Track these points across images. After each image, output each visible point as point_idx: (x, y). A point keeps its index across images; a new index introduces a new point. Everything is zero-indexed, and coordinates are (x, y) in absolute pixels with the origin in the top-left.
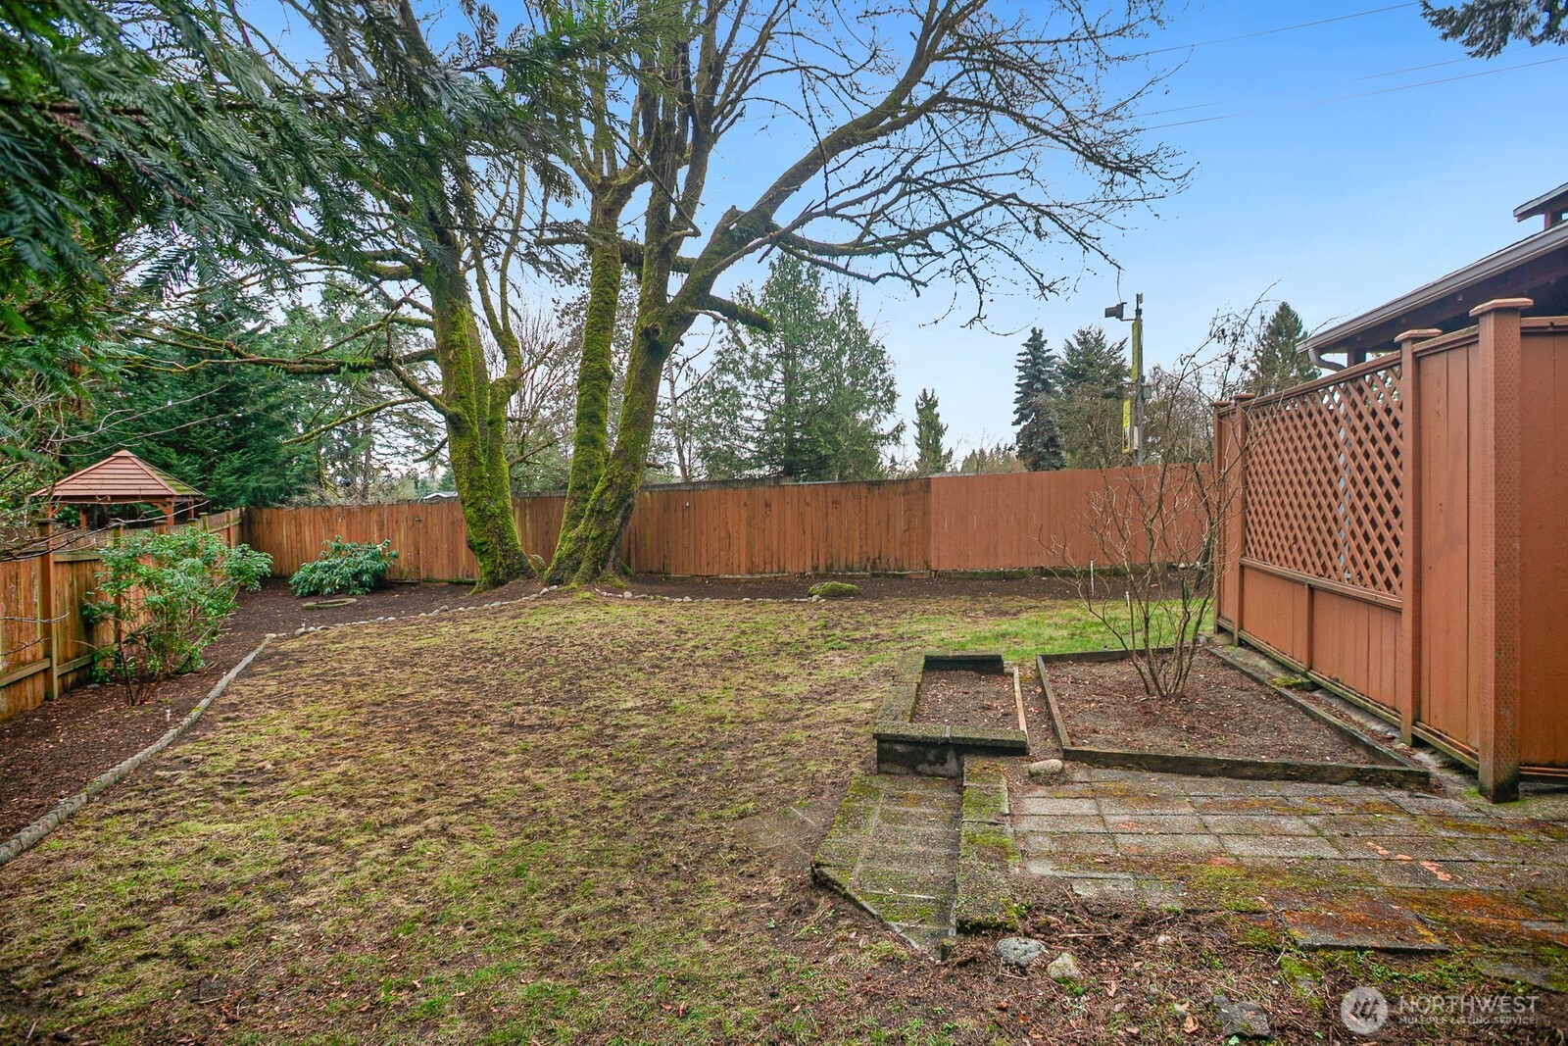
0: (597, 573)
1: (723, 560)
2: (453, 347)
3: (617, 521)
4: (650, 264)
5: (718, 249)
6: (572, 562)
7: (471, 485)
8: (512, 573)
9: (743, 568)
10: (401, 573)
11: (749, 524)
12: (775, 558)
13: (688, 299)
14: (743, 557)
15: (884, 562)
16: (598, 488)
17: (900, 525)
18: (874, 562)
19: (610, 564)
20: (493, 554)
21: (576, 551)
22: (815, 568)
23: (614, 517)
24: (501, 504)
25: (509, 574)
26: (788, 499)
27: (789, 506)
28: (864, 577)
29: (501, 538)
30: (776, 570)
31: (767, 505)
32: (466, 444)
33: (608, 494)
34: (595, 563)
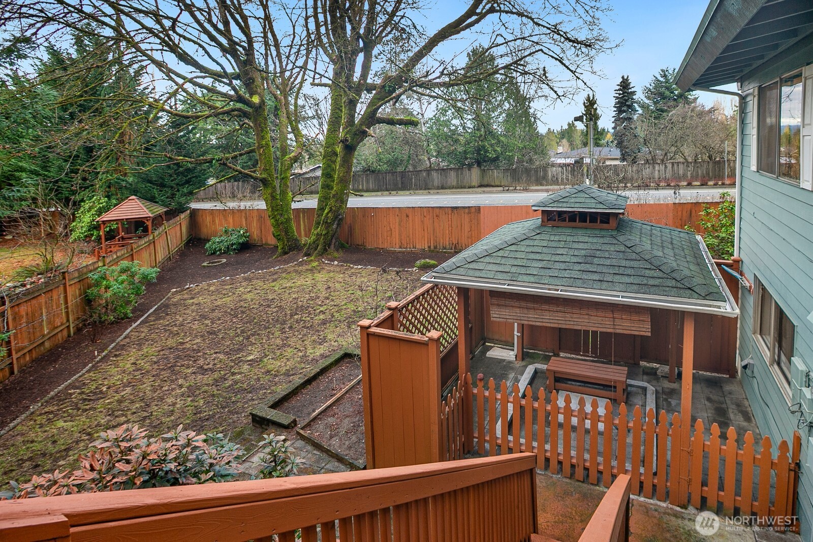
0: (325, 250)
1: (389, 241)
2: (262, 147)
3: (335, 226)
4: (345, 107)
5: (378, 97)
6: (315, 245)
7: (272, 209)
8: (291, 249)
9: (398, 246)
10: (255, 240)
11: (400, 225)
12: (411, 241)
13: (364, 122)
14: (397, 240)
15: (460, 246)
16: (326, 211)
17: (467, 228)
18: (456, 246)
19: (332, 246)
20: (283, 240)
21: (317, 240)
22: (429, 247)
23: (333, 225)
24: (286, 216)
25: (290, 249)
26: (416, 214)
27: (416, 217)
28: (451, 253)
29: (287, 232)
30: (412, 247)
31: (407, 216)
32: (269, 191)
33: (330, 215)
34: (325, 246)
